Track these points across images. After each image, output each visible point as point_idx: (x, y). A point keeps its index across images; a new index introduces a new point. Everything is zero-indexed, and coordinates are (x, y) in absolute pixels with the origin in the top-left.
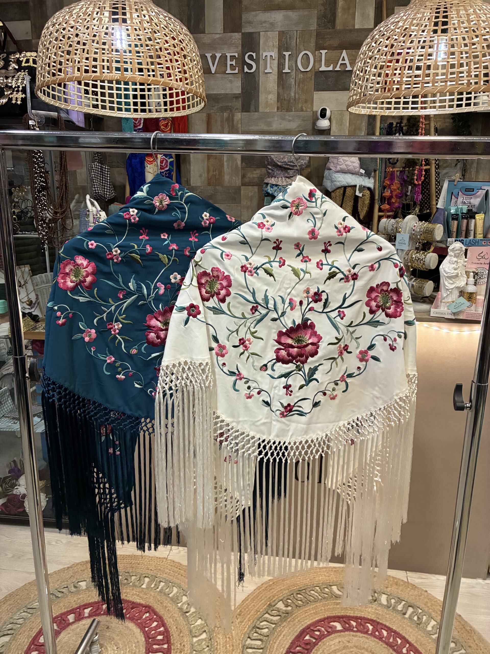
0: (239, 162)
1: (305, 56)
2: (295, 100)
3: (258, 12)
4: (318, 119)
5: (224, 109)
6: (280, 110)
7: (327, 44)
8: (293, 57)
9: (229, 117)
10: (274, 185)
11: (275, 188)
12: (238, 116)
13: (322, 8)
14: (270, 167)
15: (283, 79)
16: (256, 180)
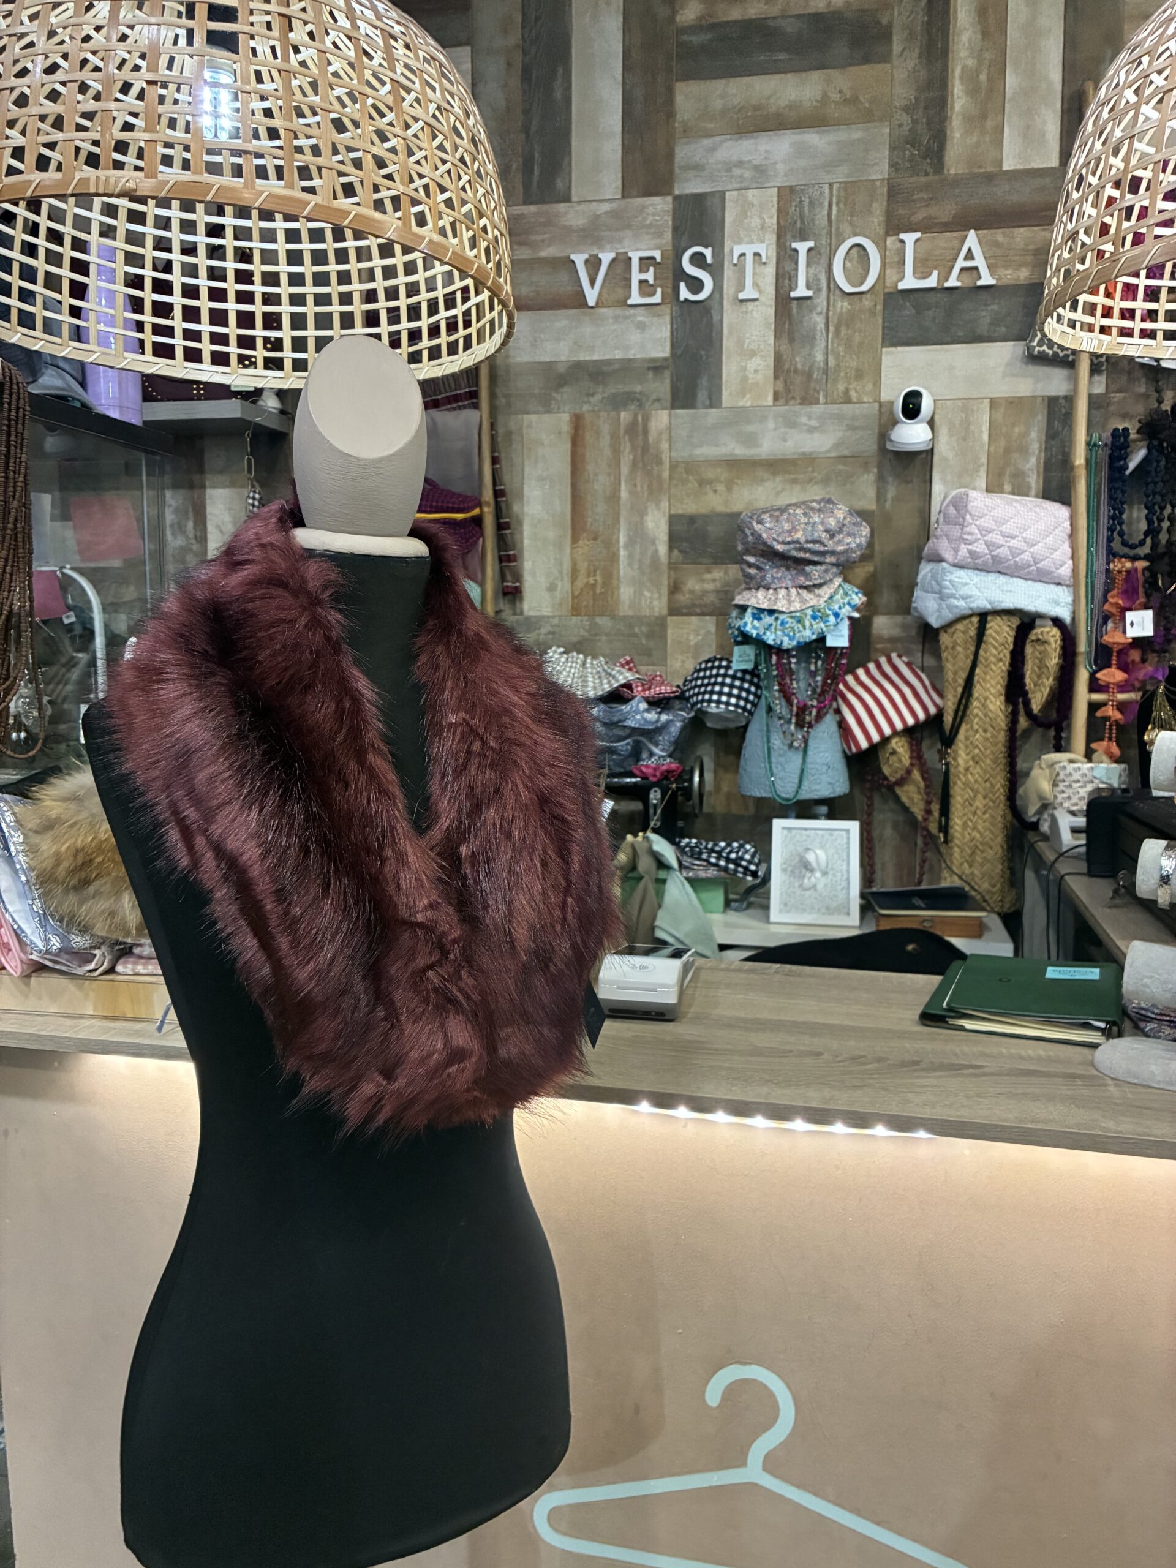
0: (663, 549)
1: (855, 250)
2: (826, 371)
3: (718, 138)
4: (895, 422)
5: (618, 402)
6: (782, 401)
7: (920, 216)
8: (821, 256)
9: (634, 424)
10: (762, 610)
11: (768, 620)
12: (661, 419)
13: (906, 119)
14: (752, 560)
15: (790, 316)
16: (711, 598)
